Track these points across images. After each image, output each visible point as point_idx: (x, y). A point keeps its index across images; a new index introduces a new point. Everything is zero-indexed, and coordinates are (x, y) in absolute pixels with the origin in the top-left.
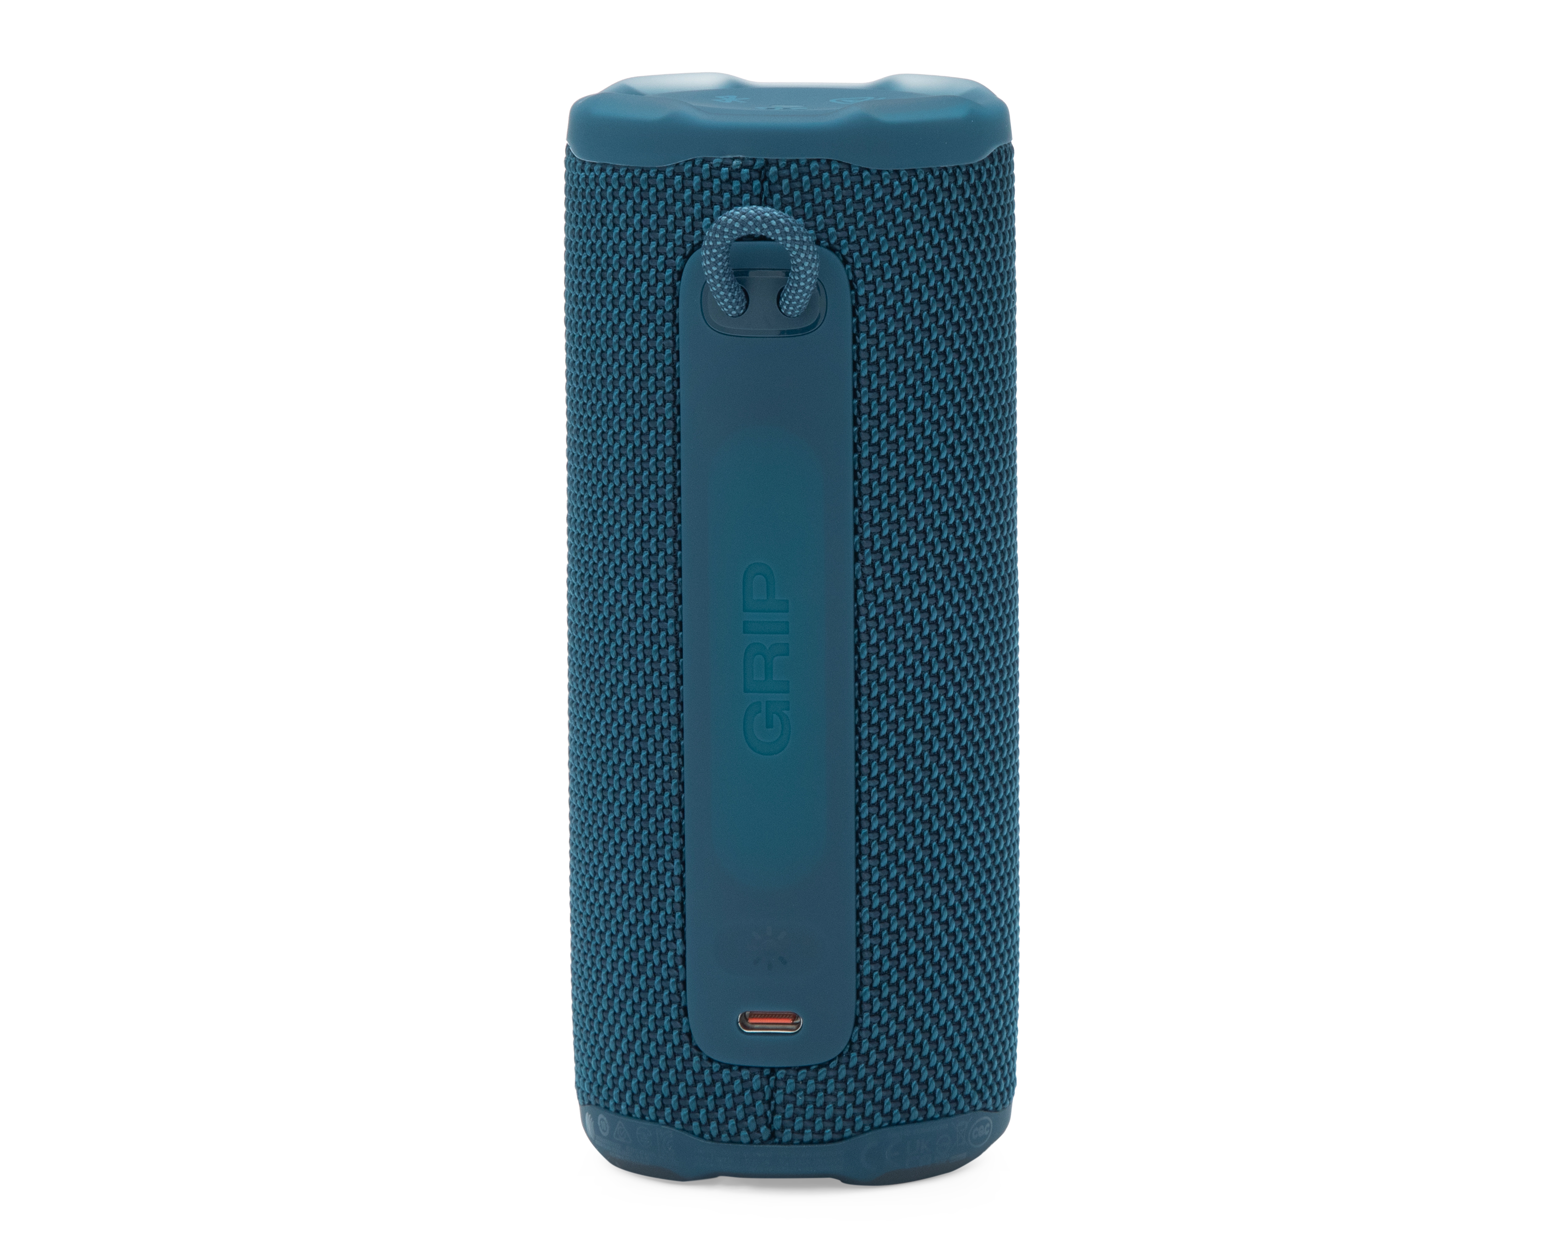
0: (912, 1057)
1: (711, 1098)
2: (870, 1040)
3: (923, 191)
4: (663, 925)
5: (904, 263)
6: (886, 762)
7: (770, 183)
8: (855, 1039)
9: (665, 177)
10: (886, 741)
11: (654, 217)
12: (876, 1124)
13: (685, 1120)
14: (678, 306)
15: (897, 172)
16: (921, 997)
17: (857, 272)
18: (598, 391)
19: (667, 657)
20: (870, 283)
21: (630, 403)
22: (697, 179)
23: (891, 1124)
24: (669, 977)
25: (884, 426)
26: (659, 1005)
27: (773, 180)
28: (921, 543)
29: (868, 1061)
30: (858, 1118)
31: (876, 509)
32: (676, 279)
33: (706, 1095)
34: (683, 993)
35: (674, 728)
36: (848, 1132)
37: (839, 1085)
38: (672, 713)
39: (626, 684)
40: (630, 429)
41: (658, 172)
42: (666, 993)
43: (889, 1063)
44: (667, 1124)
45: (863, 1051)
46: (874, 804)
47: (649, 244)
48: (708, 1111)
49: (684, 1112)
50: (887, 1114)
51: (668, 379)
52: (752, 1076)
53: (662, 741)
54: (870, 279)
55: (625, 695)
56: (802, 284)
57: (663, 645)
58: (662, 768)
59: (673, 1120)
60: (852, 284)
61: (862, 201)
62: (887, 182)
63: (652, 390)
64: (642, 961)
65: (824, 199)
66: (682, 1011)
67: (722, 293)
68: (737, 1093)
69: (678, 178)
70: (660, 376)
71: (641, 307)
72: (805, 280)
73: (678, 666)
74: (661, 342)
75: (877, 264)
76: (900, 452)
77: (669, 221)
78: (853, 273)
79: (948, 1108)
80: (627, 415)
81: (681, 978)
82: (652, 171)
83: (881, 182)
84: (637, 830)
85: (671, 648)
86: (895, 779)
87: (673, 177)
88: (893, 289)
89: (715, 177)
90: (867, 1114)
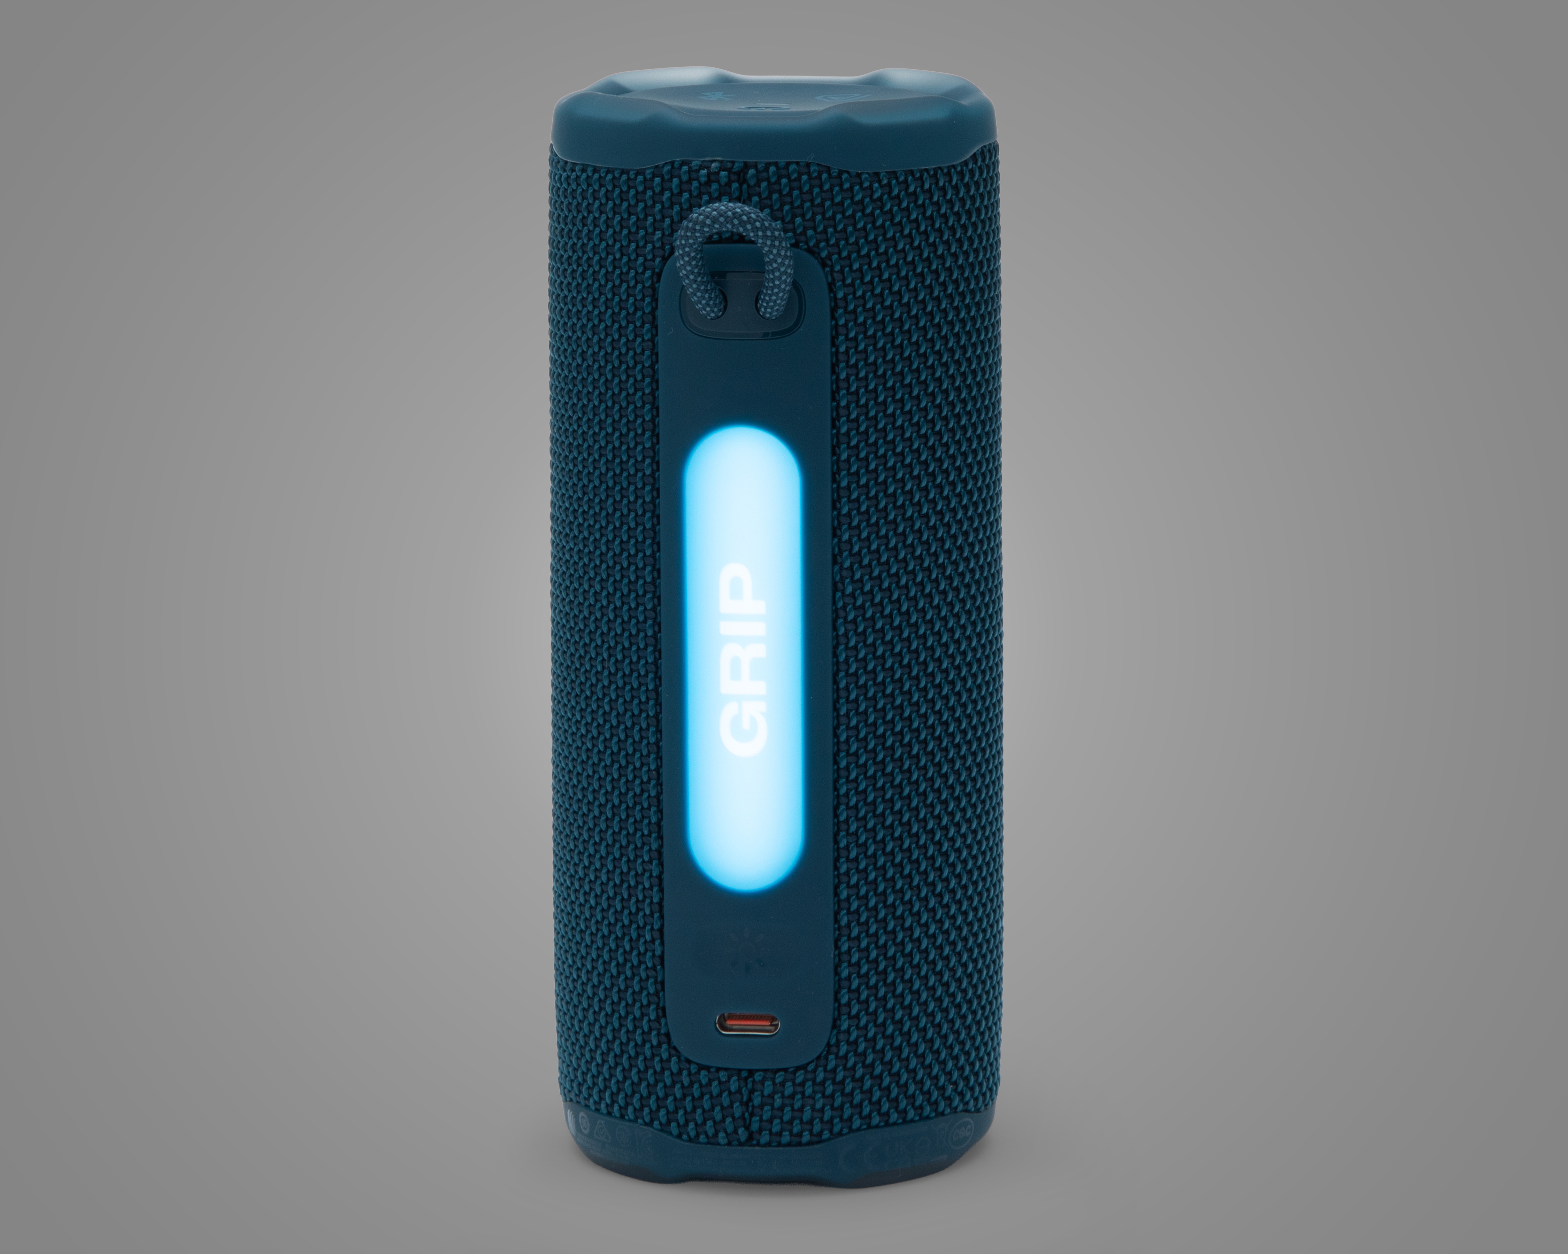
0: (891, 1060)
1: (689, 1099)
2: (848, 1043)
3: (903, 193)
4: (641, 925)
5: (884, 265)
6: (865, 765)
7: (749, 186)
8: (833, 1041)
9: (645, 178)
10: (864, 744)
11: (633, 218)
12: (854, 1127)
13: (664, 1120)
14: (657, 308)
15: (877, 174)
16: (900, 1000)
17: (835, 275)
18: (579, 391)
19: (646, 658)
20: (849, 285)
21: (610, 404)
22: (676, 181)
23: (869, 1127)
24: (648, 977)
25: (862, 429)
26: (638, 1005)
27: (752, 182)
28: (900, 545)
29: (846, 1064)
30: (836, 1121)
31: (855, 512)
32: (655, 280)
33: (684, 1096)
34: (661, 994)
35: (652, 729)
36: (826, 1135)
37: (817, 1088)
38: (651, 714)
39: (606, 684)
40: (610, 430)
41: (638, 173)
42: (645, 993)
43: (868, 1066)
44: (646, 1124)
45: (842, 1053)
46: (852, 807)
47: (628, 246)
48: (686, 1112)
49: (663, 1112)
50: (866, 1117)
51: (647, 380)
52: (729, 1078)
53: (641, 741)
54: (849, 281)
55: (604, 695)
56: (777, 282)
57: (642, 646)
58: (641, 768)
59: (652, 1120)
60: (831, 287)
61: (842, 203)
62: (866, 184)
63: (631, 391)
64: (621, 960)
65: (803, 201)
66: (660, 1011)
67: (699, 294)
68: (714, 1094)
69: (657, 180)
70: (639, 377)
71: (621, 309)
72: (780, 278)
73: (657, 667)
74: (640, 343)
75: (856, 266)
76: (879, 454)
77: (648, 223)
78: (832, 275)
79: (927, 1110)
80: (607, 416)
81: (659, 979)
82: (631, 173)
83: (861, 184)
84: (617, 830)
85: (650, 649)
86: (873, 782)
87: (652, 180)
88: (872, 291)
89: (694, 180)
90: (846, 1116)
